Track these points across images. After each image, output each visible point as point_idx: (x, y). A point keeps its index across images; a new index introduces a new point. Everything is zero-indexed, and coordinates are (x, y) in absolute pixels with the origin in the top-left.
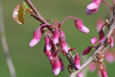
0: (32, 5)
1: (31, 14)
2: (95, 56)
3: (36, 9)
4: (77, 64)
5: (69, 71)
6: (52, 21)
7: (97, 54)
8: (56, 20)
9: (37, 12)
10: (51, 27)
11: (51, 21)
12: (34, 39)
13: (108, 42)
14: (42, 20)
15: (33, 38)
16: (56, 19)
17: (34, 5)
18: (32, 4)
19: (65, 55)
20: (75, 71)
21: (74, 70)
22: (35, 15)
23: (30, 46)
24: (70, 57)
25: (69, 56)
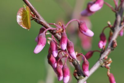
0: (33, 8)
1: (33, 17)
2: (102, 61)
3: (37, 12)
4: (86, 70)
5: (76, 78)
6: (55, 25)
7: (104, 58)
8: (60, 24)
9: (39, 15)
10: (54, 32)
11: (53, 24)
12: (40, 45)
13: (115, 45)
14: (45, 23)
15: (38, 44)
16: (60, 22)
17: (35, 8)
18: (33, 6)
19: (71, 62)
20: (83, 78)
21: (82, 76)
22: (37, 18)
23: (35, 53)
24: (77, 63)
25: (75, 62)
